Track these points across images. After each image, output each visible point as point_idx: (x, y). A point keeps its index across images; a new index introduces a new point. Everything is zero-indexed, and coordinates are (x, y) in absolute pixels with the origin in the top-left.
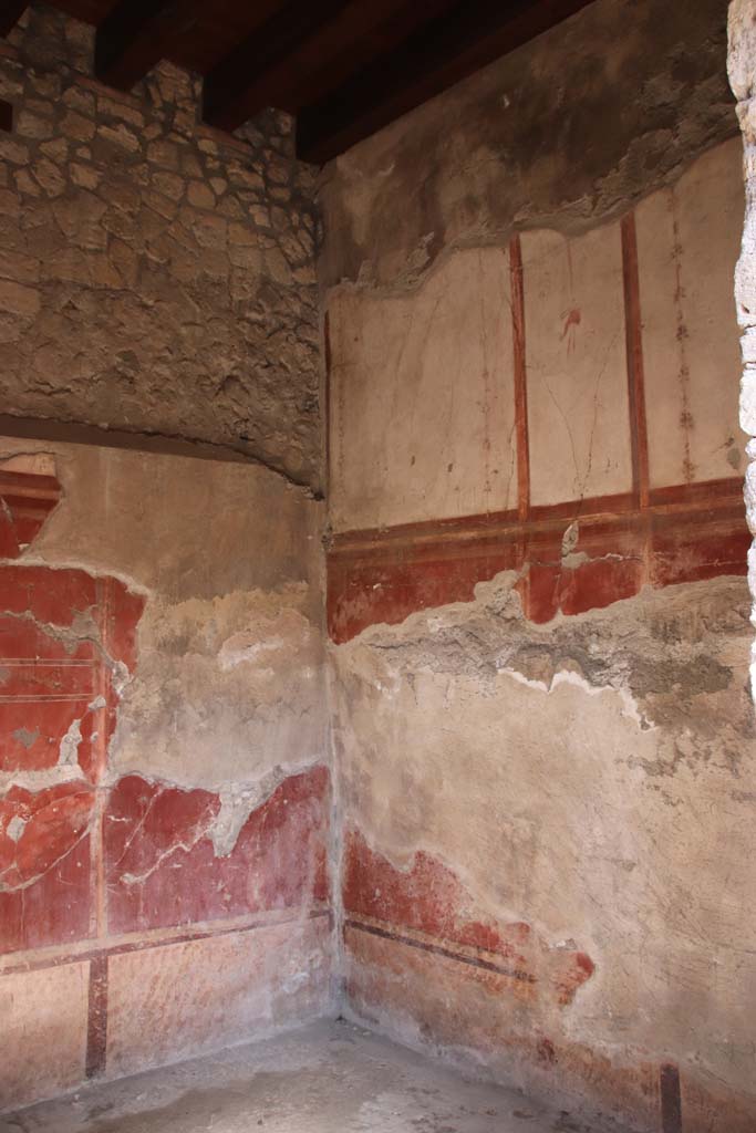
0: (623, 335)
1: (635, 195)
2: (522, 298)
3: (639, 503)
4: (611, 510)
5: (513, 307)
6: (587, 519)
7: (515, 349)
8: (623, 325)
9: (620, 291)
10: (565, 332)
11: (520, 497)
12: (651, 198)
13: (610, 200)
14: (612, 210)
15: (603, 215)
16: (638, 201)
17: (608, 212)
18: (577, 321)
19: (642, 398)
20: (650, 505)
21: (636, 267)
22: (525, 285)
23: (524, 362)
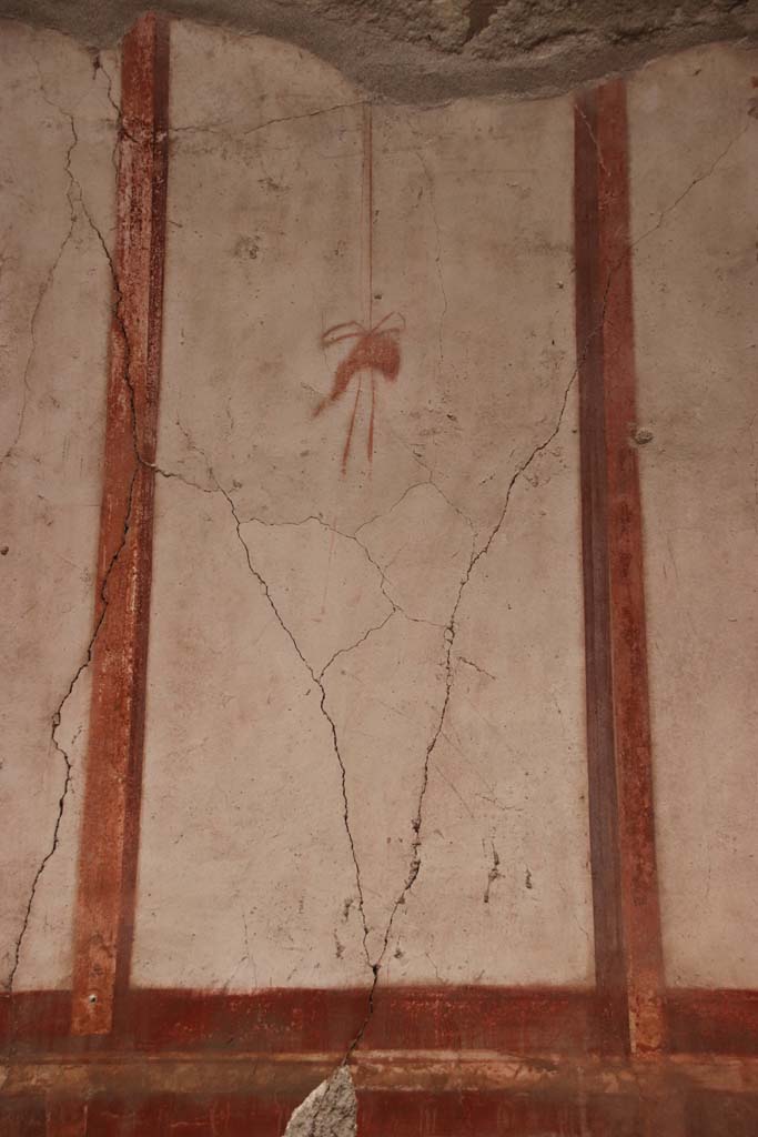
0: (569, 447)
1: (635, 35)
2: (159, 240)
3: (625, 1035)
4: (506, 1046)
5: (116, 259)
6: (391, 1065)
7: (111, 402)
8: (570, 419)
9: (564, 309)
10: (335, 396)
11: (82, 945)
12: (693, 60)
13: (536, 26)
14: (543, 56)
15: (505, 63)
16: (642, 57)
17: (522, 60)
18: (390, 368)
19: (639, 666)
20: (672, 1048)
21: (627, 252)
22: (173, 200)
23: (149, 452)
